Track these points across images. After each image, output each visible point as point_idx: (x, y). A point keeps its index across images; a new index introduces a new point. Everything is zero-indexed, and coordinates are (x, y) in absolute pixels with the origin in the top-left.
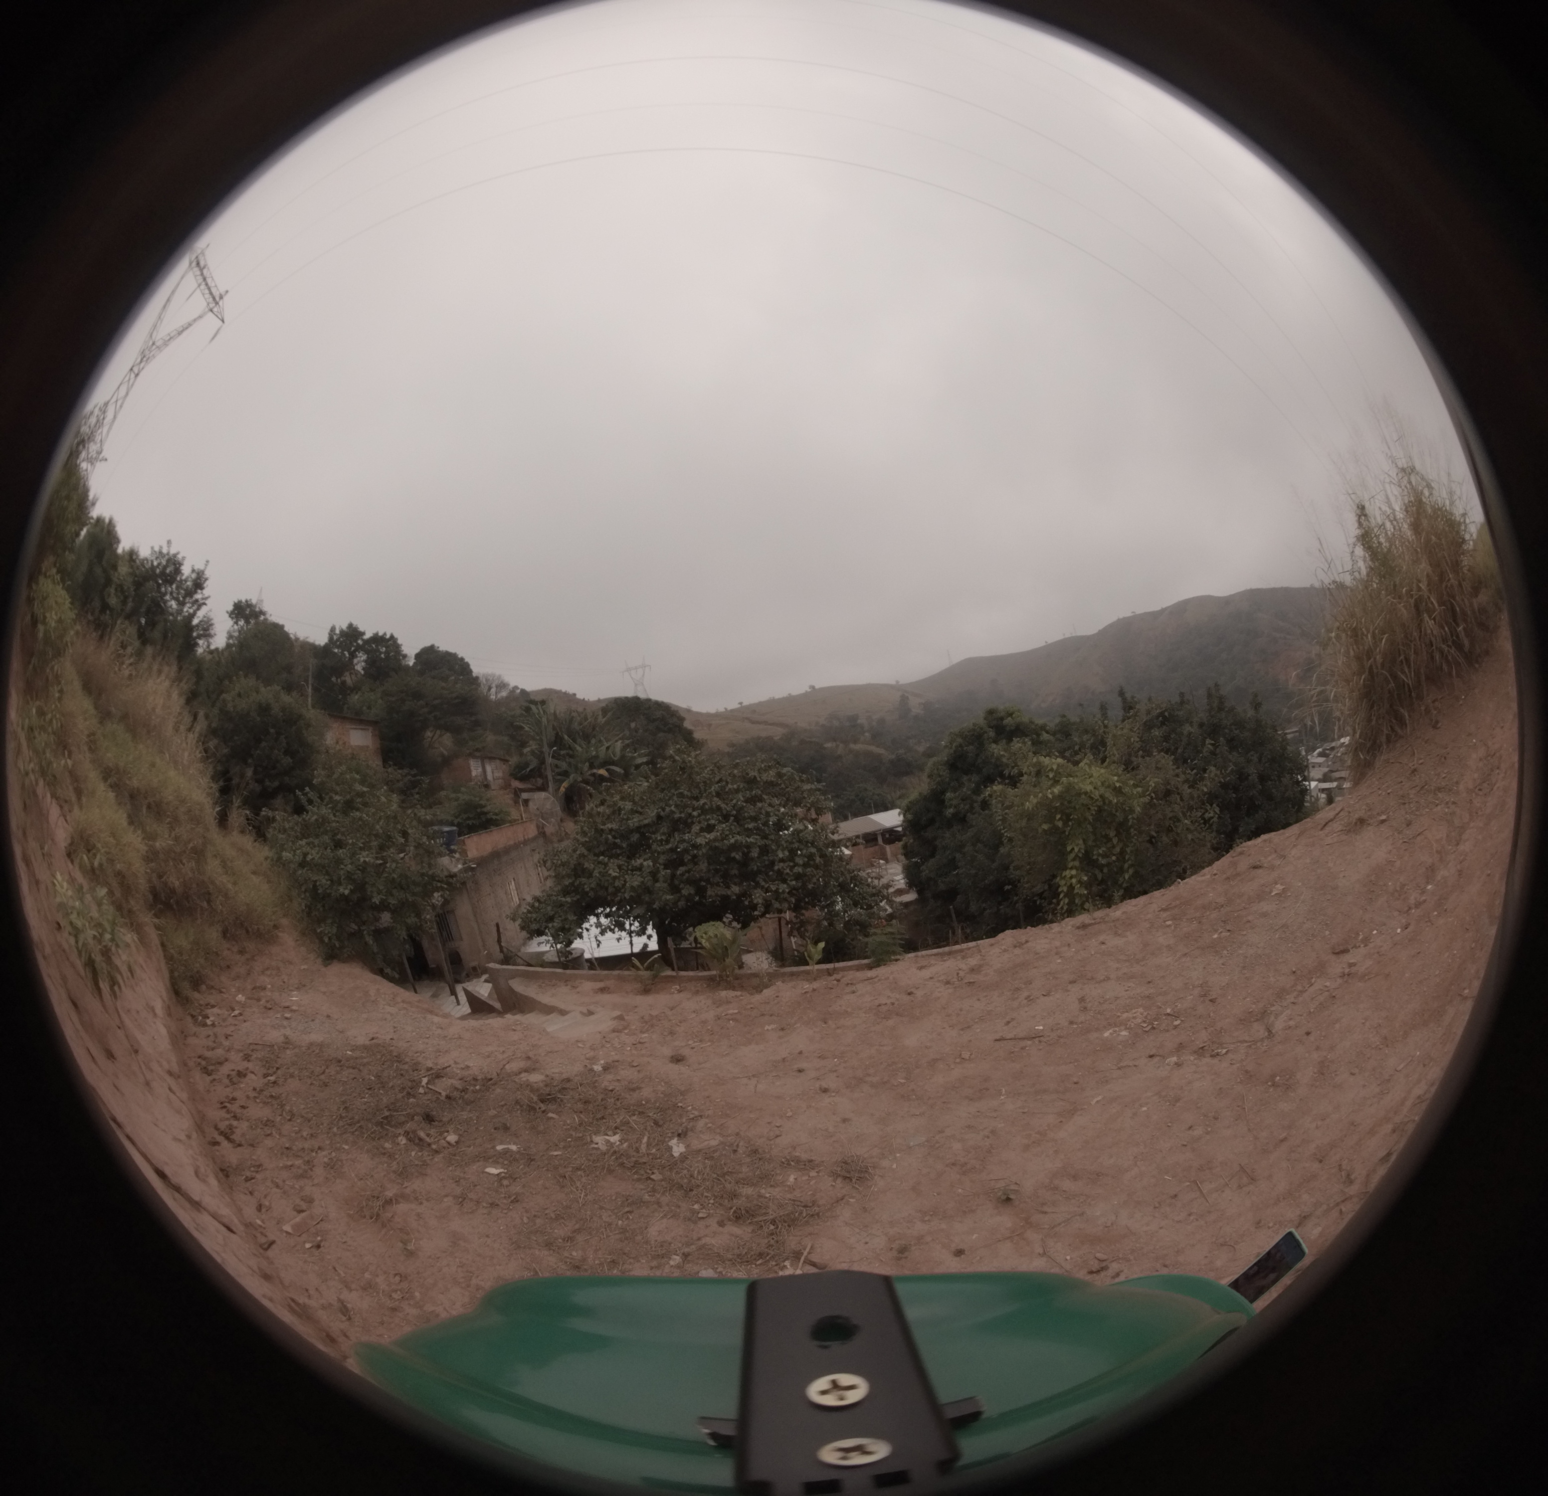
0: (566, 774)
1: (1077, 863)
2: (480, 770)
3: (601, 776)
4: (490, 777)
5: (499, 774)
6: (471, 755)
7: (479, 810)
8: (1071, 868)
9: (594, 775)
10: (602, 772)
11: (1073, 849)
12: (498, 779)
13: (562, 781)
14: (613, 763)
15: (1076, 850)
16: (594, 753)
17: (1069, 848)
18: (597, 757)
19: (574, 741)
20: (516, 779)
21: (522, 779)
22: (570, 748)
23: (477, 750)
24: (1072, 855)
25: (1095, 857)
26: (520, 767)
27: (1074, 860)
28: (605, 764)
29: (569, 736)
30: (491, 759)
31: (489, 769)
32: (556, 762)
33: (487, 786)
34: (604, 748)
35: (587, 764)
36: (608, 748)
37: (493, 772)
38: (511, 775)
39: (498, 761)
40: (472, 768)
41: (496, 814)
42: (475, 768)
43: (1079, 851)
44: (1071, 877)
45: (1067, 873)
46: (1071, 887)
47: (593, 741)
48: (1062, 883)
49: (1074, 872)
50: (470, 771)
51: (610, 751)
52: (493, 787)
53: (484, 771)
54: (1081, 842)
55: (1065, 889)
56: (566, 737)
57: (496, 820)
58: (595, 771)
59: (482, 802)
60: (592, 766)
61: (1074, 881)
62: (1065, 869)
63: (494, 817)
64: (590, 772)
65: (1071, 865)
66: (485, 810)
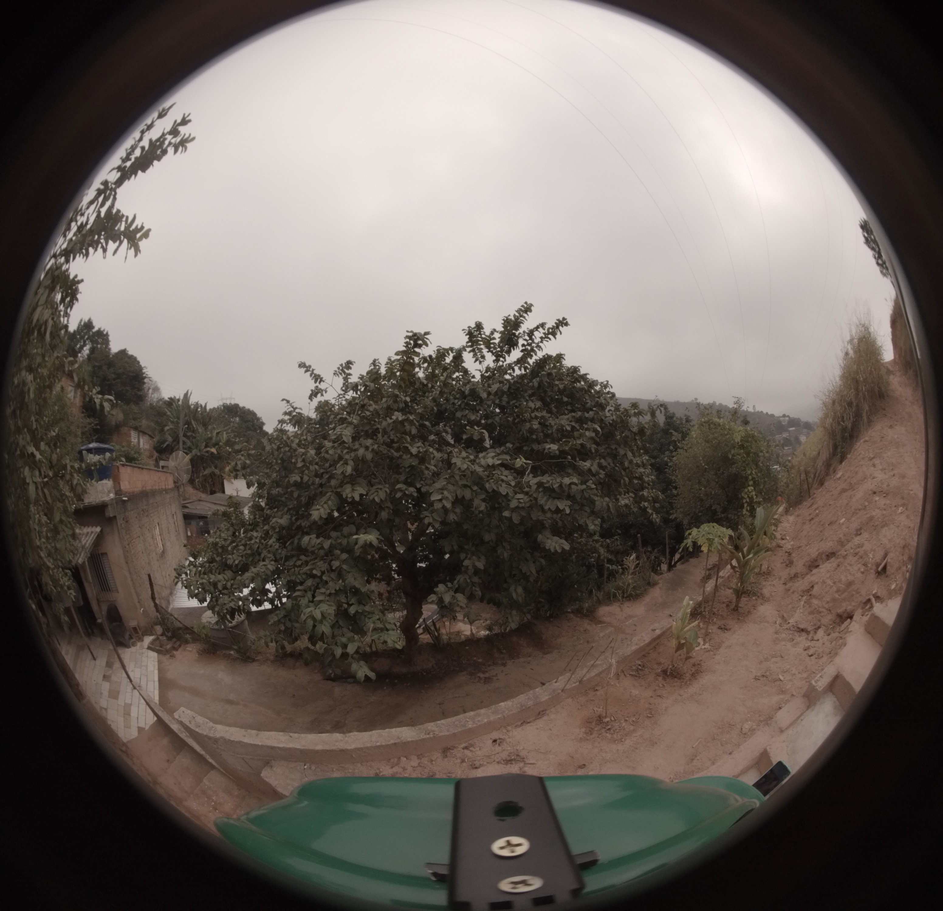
0: (190, 449)
3: (212, 453)
5: (147, 446)
6: (132, 429)
9: (207, 452)
10: (214, 450)
12: (147, 449)
13: (188, 454)
19: (198, 425)
20: (157, 451)
21: (160, 451)
23: (136, 427)
26: (161, 442)
28: (216, 444)
29: (194, 421)
31: (142, 440)
34: (215, 433)
35: (204, 444)
36: (218, 433)
37: (144, 444)
38: (154, 447)
39: (147, 436)
40: (132, 437)
42: (134, 439)
47: (210, 427)
50: (130, 439)
51: (220, 435)
53: (139, 442)
59: (136, 456)
60: (206, 446)
64: (205, 450)
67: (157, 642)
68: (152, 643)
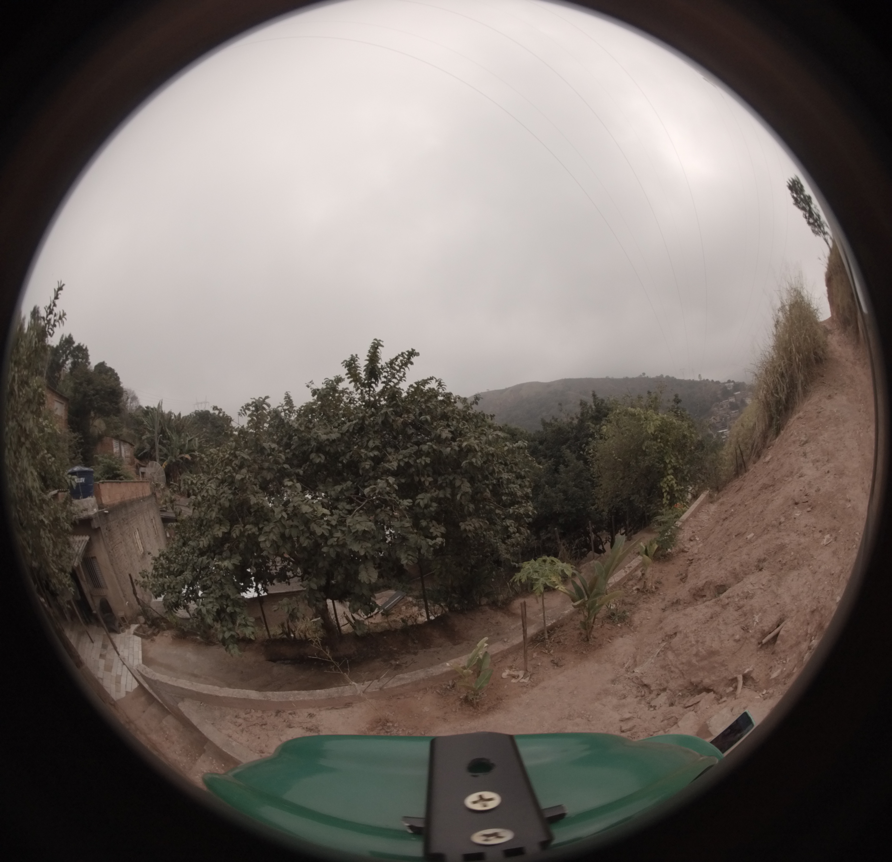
0: (166, 456)
1: (672, 471)
3: (187, 459)
4: (123, 455)
5: (128, 454)
7: (115, 472)
8: (670, 475)
9: (182, 458)
10: (187, 456)
11: (670, 461)
12: (128, 457)
13: (164, 460)
14: (194, 451)
16: (183, 443)
17: (667, 461)
19: (172, 433)
20: (137, 458)
21: (140, 458)
22: (169, 439)
23: (118, 436)
26: (140, 450)
27: (670, 468)
28: (190, 451)
29: (169, 430)
30: (125, 442)
31: (123, 449)
32: (161, 447)
34: (189, 440)
35: (179, 450)
37: (125, 452)
38: (135, 455)
39: (128, 444)
40: (114, 446)
42: (116, 448)
43: (674, 462)
44: (671, 480)
45: (668, 478)
47: (183, 435)
48: (665, 485)
49: (672, 477)
50: (112, 449)
51: (192, 442)
53: (120, 450)
54: (673, 456)
55: (667, 489)
58: (183, 455)
59: (117, 466)
60: (181, 452)
62: (666, 476)
64: (180, 456)
65: (669, 472)
66: (118, 472)
67: (141, 630)
68: (137, 629)
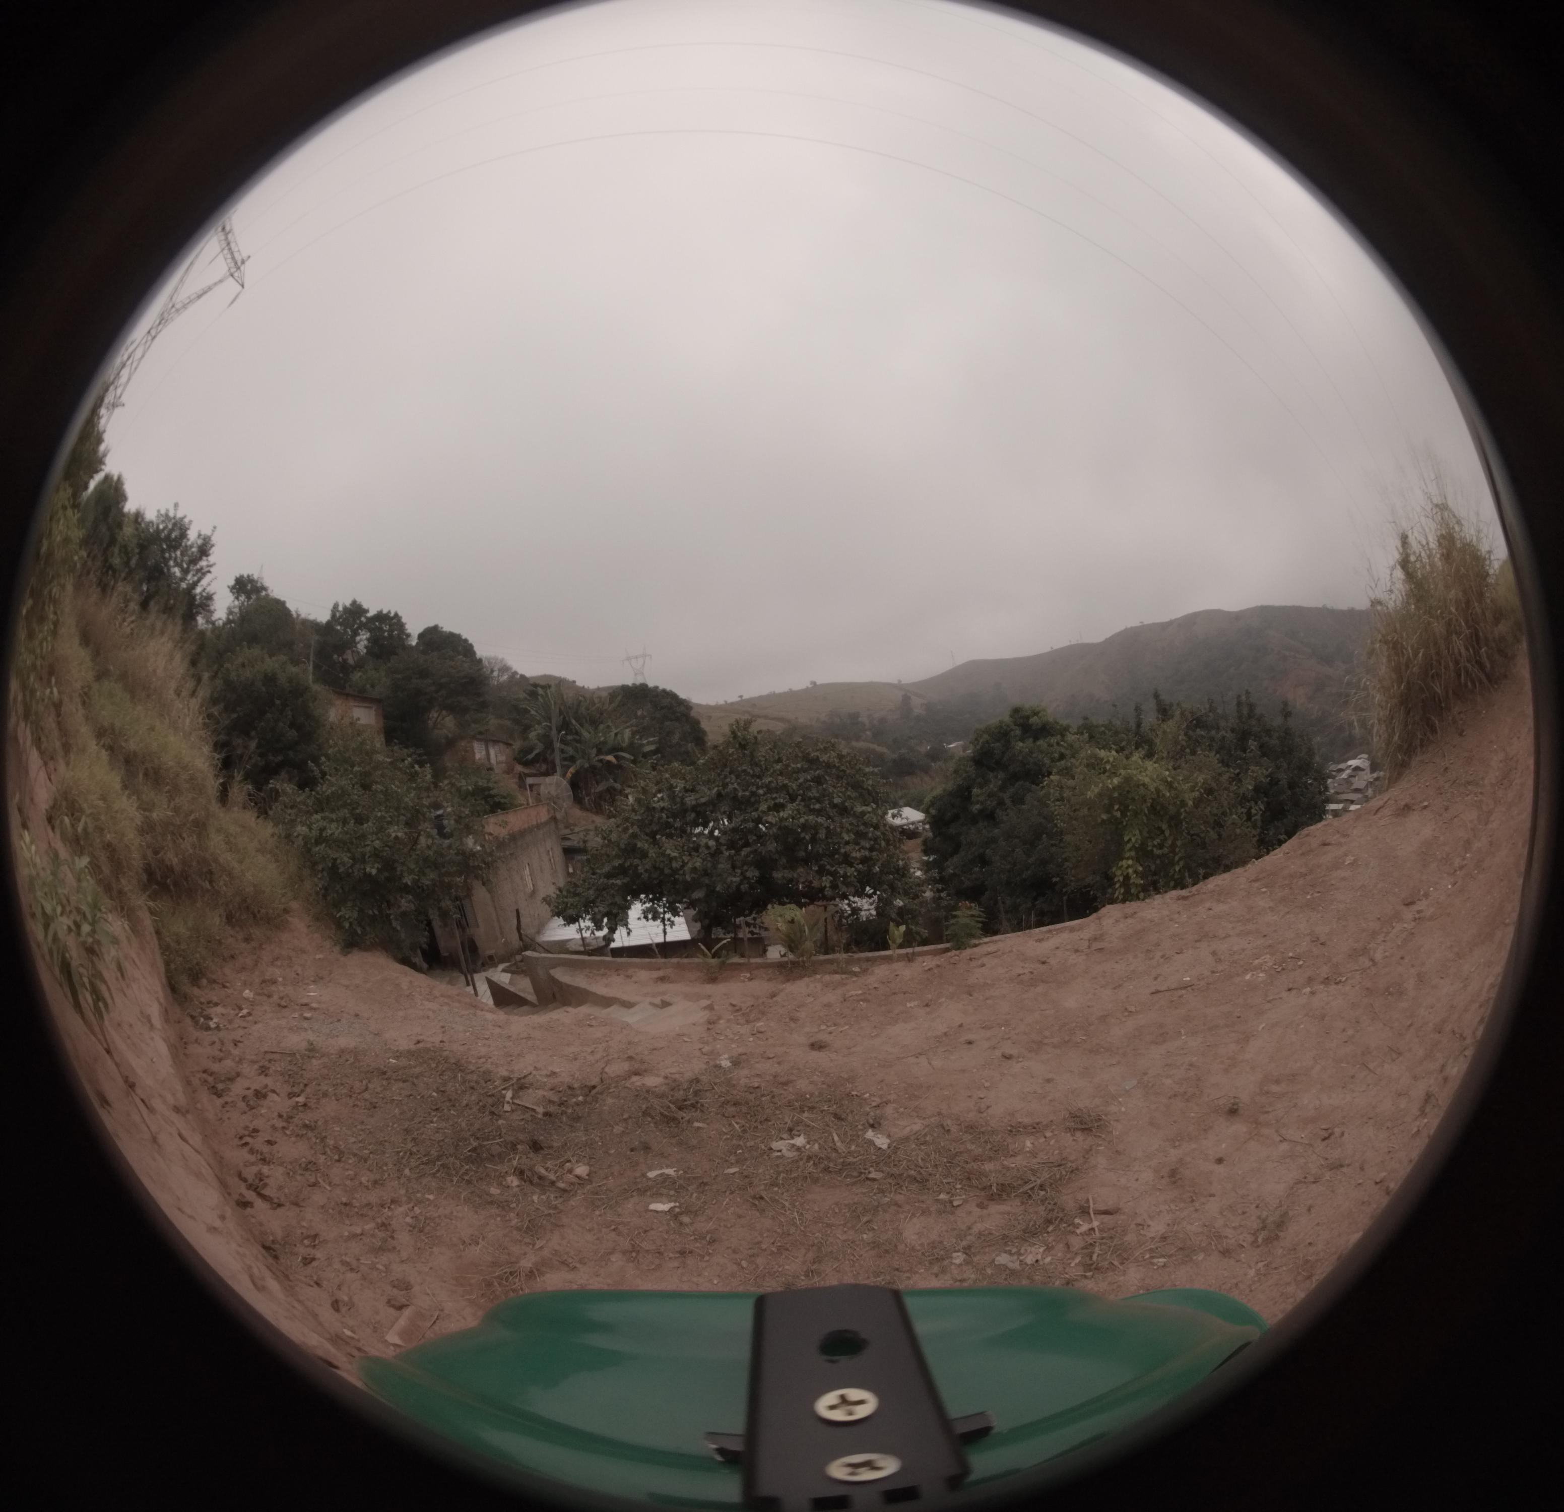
0: (572, 759)
1: (1133, 853)
2: (484, 753)
3: (609, 762)
4: (493, 760)
5: (502, 758)
6: (474, 738)
7: (486, 793)
8: (1128, 859)
9: (601, 761)
10: (610, 758)
11: (1130, 840)
12: (502, 763)
13: (569, 767)
14: (622, 750)
15: (1133, 840)
16: (602, 739)
17: (1126, 839)
18: (605, 743)
19: (582, 725)
20: (520, 763)
21: (526, 764)
22: (577, 733)
23: (481, 733)
24: (1129, 846)
25: (1149, 848)
26: (526, 751)
27: (1130, 850)
28: (614, 750)
29: (577, 721)
30: (495, 742)
31: (492, 752)
32: (563, 746)
33: (490, 769)
34: (612, 734)
35: (594, 751)
36: (616, 734)
37: (497, 756)
38: (515, 759)
39: (501, 744)
40: (476, 751)
41: (505, 798)
42: (479, 752)
43: (1136, 842)
44: (1128, 868)
45: (1124, 863)
46: (1127, 877)
47: (601, 727)
48: (1119, 872)
49: (1130, 862)
50: (474, 754)
51: (619, 737)
52: (496, 771)
53: (488, 754)
54: (1137, 832)
55: (1121, 879)
56: (574, 722)
57: (505, 803)
58: (602, 757)
59: (490, 785)
60: (599, 752)
61: (1130, 871)
62: (1122, 859)
63: (502, 801)
64: (596, 759)
65: (1127, 855)
66: (492, 792)
